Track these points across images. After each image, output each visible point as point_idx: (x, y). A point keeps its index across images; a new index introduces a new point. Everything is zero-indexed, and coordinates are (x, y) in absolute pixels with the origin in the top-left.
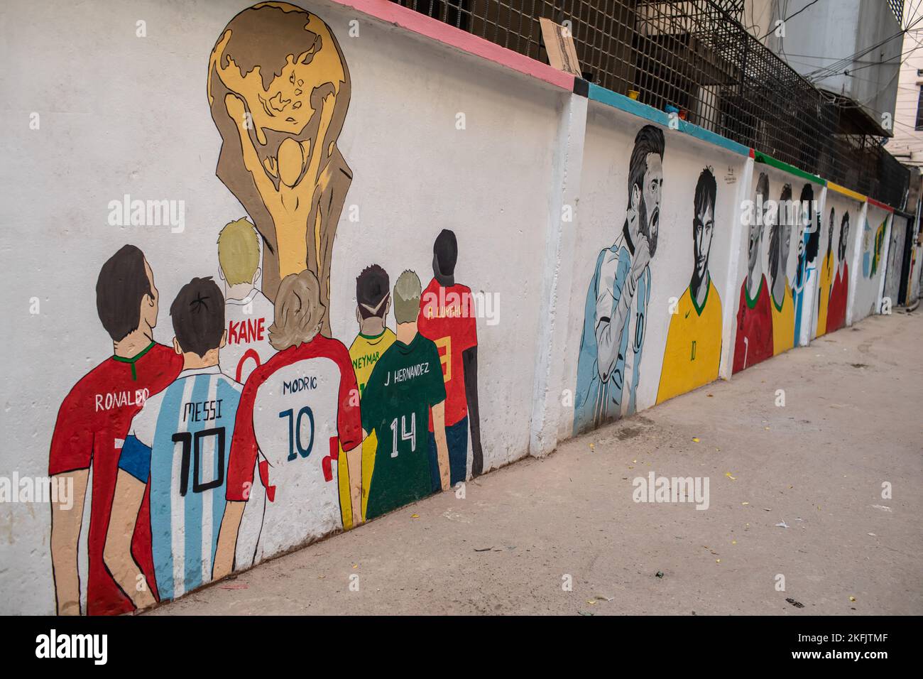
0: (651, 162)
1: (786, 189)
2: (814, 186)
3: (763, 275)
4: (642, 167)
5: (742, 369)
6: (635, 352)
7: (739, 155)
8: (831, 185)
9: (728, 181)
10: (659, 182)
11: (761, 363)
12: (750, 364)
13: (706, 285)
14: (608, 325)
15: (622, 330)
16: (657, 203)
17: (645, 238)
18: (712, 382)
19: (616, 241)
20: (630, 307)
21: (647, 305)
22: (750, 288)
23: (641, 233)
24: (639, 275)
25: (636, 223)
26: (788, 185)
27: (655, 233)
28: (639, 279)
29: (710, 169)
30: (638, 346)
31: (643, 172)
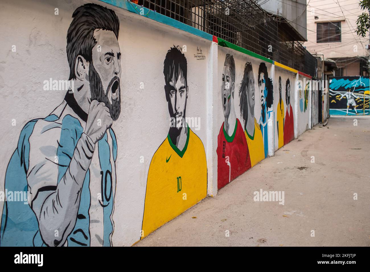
1: (248, 65)
2: (267, 64)
3: (237, 120)
4: (89, 41)
5: (228, 183)
6: (103, 206)
9: (198, 58)
10: (116, 55)
11: (243, 175)
12: (234, 177)
13: (186, 134)
14: (54, 193)
15: (79, 192)
16: (116, 73)
17: (102, 104)
18: (202, 200)
19: (54, 110)
20: (89, 169)
21: (115, 162)
22: (228, 129)
23: (95, 101)
24: (98, 138)
25: (86, 92)
26: (249, 63)
27: (117, 99)
28: (99, 141)
29: (179, 48)
30: (108, 200)
31: (91, 45)
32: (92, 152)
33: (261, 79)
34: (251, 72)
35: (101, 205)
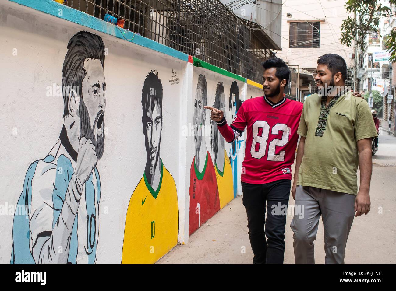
0: (90, 68)
1: (220, 86)
2: (239, 83)
3: (208, 152)
4: (80, 73)
5: (197, 228)
6: (88, 254)
7: (180, 61)
8: (249, 82)
9: (173, 82)
10: (101, 86)
11: (212, 219)
12: (204, 221)
13: (160, 171)
14: (49, 239)
15: (69, 238)
16: (101, 107)
17: (90, 142)
18: (173, 248)
19: (51, 150)
20: (77, 213)
21: (98, 205)
22: (199, 164)
23: (84, 138)
24: (85, 179)
25: (77, 129)
26: (220, 83)
27: (101, 135)
28: (86, 182)
29: (155, 73)
30: (92, 247)
31: (81, 77)
32: (80, 194)
33: (232, 102)
34: (222, 94)
35: (86, 252)
